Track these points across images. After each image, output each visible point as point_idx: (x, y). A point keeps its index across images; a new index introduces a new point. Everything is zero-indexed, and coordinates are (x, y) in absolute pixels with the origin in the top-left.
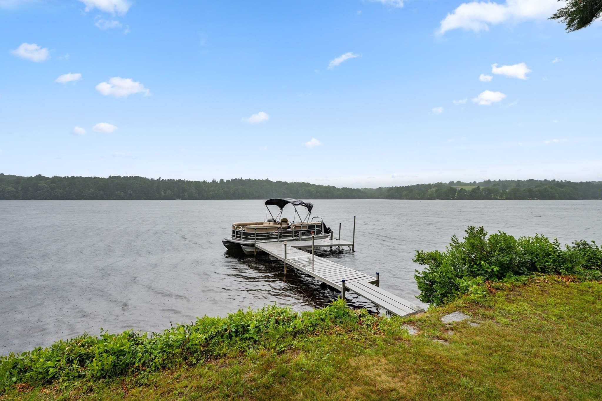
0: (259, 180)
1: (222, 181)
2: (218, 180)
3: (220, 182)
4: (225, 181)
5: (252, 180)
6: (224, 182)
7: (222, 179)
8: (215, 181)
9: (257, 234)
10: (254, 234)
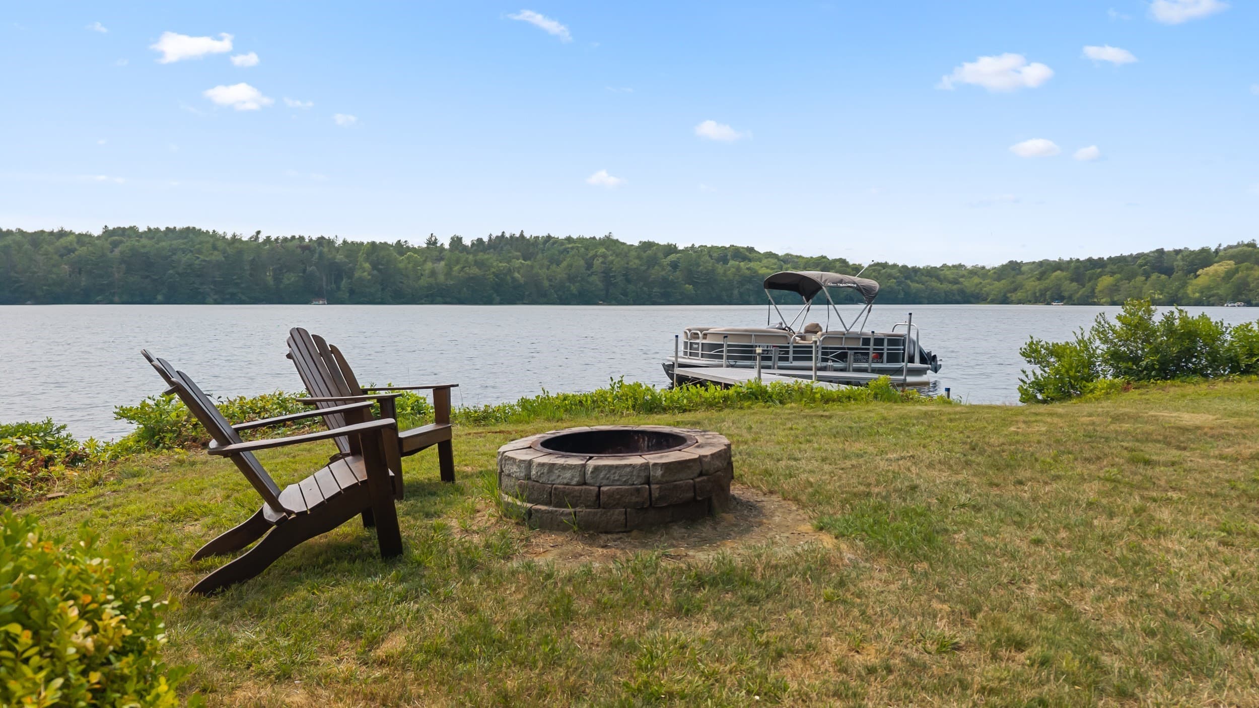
0: (581, 240)
1: (456, 242)
2: (445, 242)
3: (450, 245)
4: (467, 242)
5: (556, 241)
6: (465, 247)
7: (459, 234)
8: (435, 243)
9: (729, 346)
10: (721, 346)
